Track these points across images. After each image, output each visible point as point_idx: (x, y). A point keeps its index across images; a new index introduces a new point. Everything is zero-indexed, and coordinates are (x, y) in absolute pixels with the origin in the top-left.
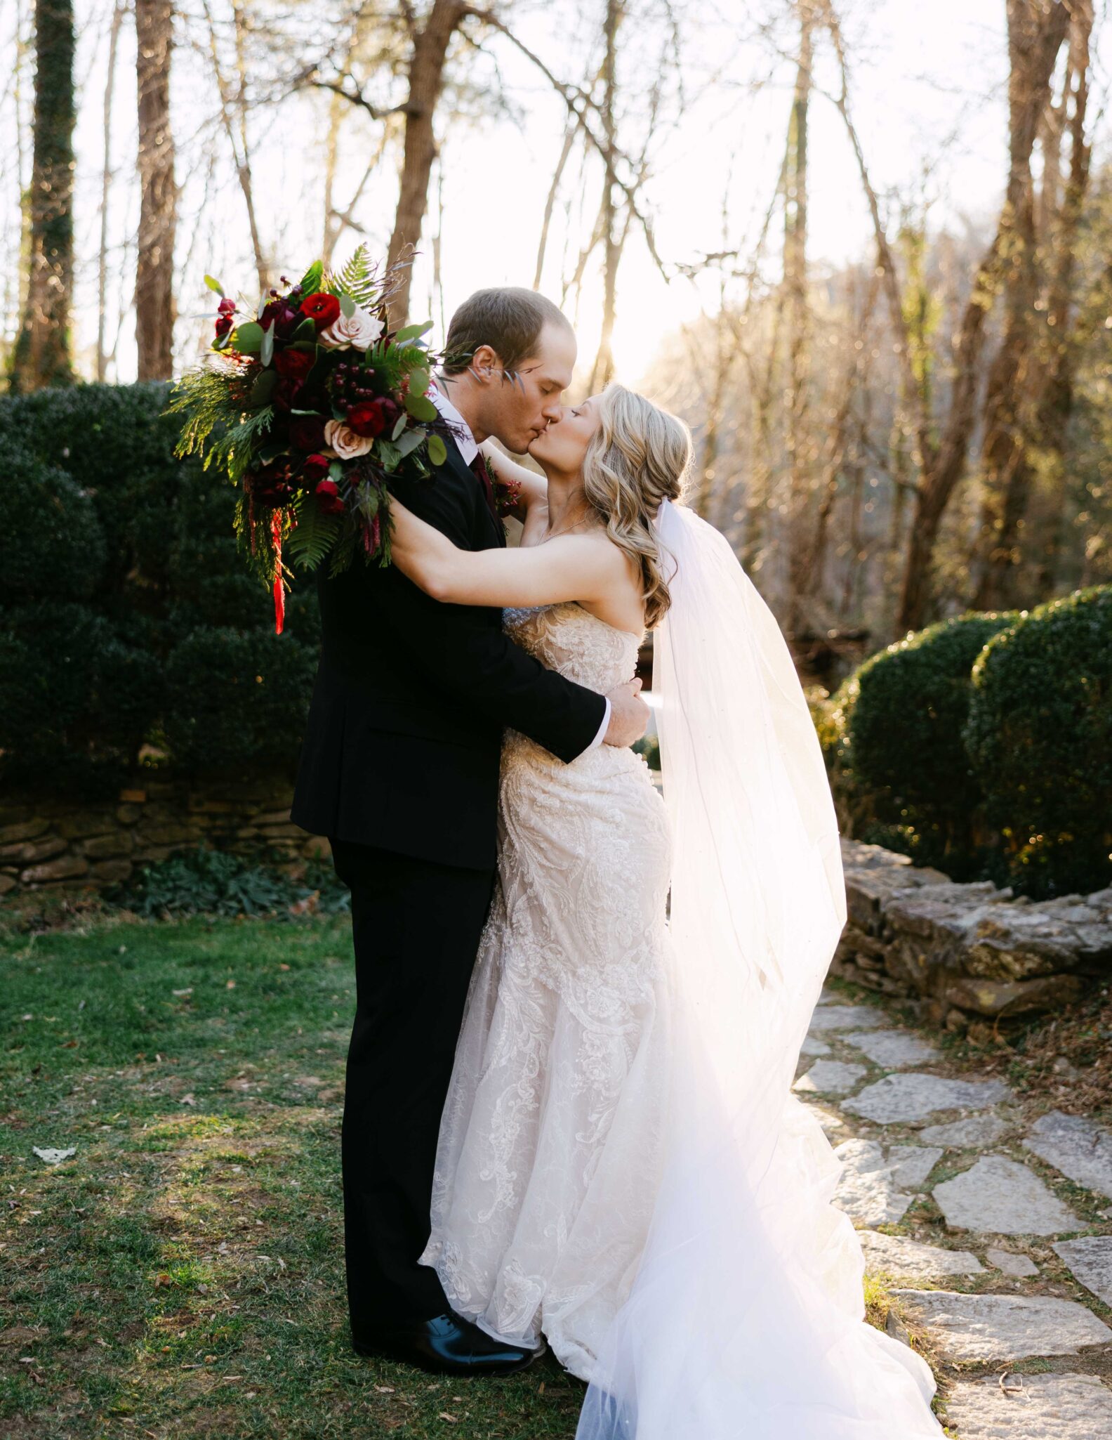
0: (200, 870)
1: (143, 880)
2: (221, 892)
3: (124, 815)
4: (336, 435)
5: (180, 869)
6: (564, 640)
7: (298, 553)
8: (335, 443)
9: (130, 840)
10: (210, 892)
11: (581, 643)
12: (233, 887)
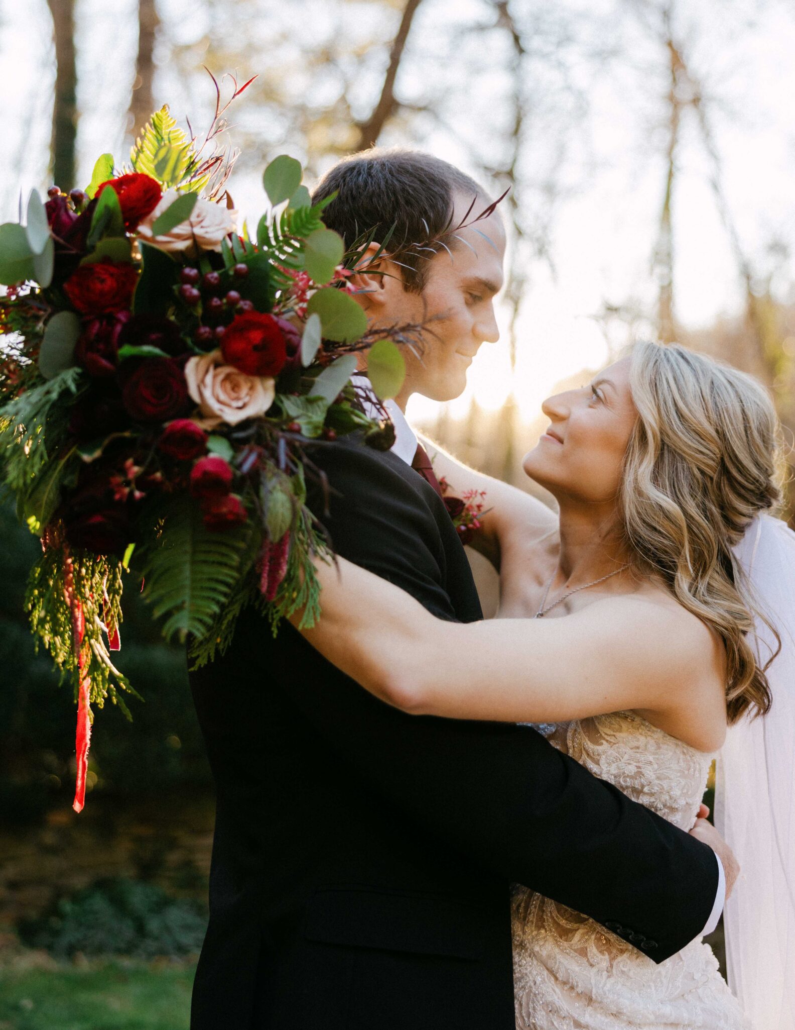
0: (119, 903)
1: (62, 916)
2: (141, 929)
3: (49, 838)
4: (209, 379)
5: (99, 903)
6: (614, 770)
7: (168, 615)
8: (207, 393)
9: (53, 864)
10: (127, 931)
11: (639, 774)
12: (153, 925)
